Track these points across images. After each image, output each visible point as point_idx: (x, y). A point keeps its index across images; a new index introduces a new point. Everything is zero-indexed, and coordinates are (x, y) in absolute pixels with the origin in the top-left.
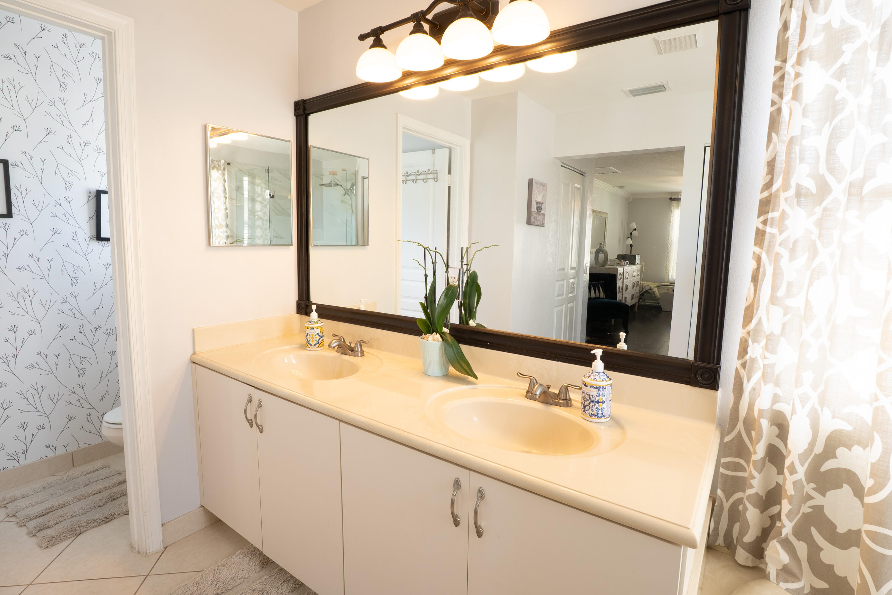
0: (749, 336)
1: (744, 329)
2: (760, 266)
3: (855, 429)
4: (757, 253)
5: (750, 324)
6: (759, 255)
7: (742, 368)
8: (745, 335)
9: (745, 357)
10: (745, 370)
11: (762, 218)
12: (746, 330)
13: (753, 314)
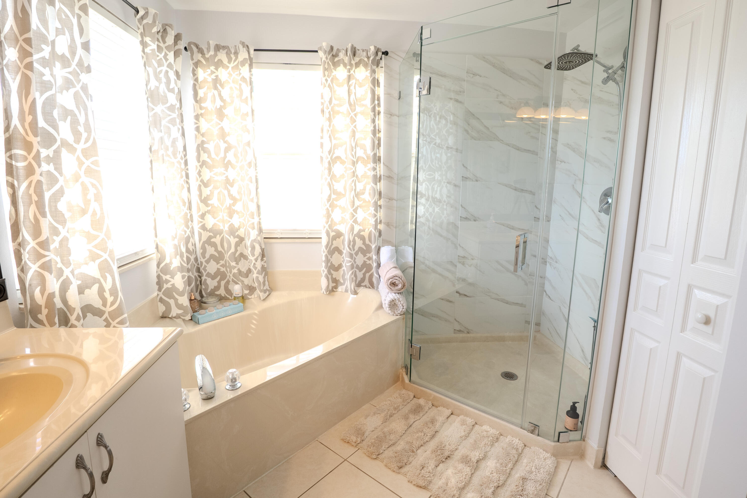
0: (20, 246)
1: (14, 243)
2: (15, 191)
3: (82, 281)
4: (10, 181)
5: (19, 237)
6: (12, 183)
7: (22, 272)
8: (17, 247)
9: (22, 264)
10: (24, 274)
11: (8, 154)
12: (16, 242)
13: (19, 229)
